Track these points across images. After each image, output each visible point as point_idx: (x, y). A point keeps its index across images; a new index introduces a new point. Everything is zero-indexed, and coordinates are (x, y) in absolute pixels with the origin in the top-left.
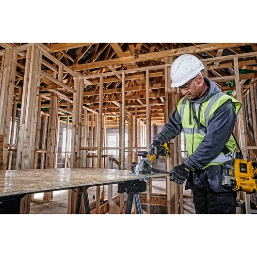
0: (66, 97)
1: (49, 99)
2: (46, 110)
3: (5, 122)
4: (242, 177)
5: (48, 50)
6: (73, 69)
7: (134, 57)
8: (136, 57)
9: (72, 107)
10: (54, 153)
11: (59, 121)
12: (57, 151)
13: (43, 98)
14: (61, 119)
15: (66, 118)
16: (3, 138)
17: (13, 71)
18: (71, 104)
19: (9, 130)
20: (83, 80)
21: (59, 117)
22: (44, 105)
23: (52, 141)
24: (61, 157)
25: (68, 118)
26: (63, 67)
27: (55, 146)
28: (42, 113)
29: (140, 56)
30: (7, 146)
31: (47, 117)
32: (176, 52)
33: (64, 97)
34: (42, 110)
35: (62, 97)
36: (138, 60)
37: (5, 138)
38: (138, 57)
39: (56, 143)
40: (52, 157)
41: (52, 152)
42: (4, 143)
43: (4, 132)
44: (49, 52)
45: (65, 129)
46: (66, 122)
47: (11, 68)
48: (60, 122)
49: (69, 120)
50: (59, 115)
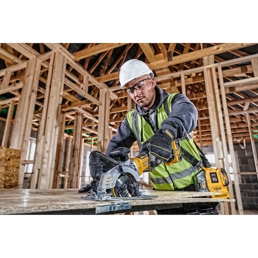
0: (90, 115)
1: (73, 118)
2: (70, 132)
3: (24, 136)
4: (215, 187)
5: (73, 57)
6: (98, 81)
7: (167, 60)
8: (170, 59)
9: (97, 127)
10: (77, 175)
11: (83, 144)
12: (81, 175)
13: (67, 118)
14: (85, 141)
15: (90, 141)
16: (20, 154)
17: (35, 80)
18: (96, 123)
19: (28, 145)
20: (109, 92)
21: (83, 140)
22: (68, 126)
23: (76, 162)
24: (84, 182)
25: (93, 140)
26: (88, 77)
27: (79, 168)
28: (66, 135)
29: (174, 58)
30: (24, 163)
31: (71, 140)
32: (218, 48)
33: (89, 116)
34: (66, 131)
35: (87, 115)
36: (171, 63)
37: (22, 154)
38: (172, 60)
39: (79, 164)
40: (75, 180)
41: (75, 174)
42: (22, 159)
43: (22, 146)
44: (73, 60)
45: (89, 152)
46: (90, 145)
47: (34, 77)
48: (85, 146)
49: (93, 142)
50: (84, 137)
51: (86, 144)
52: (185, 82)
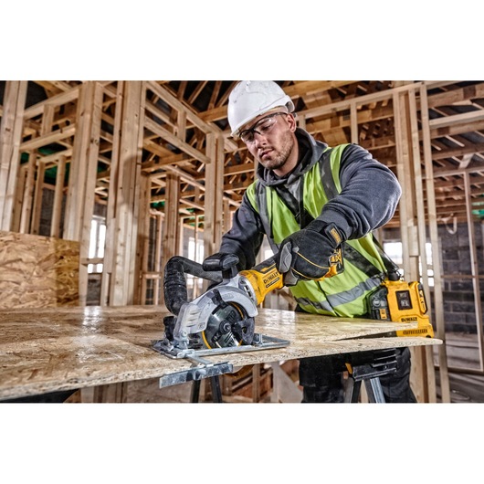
0: (192, 179)
1: (163, 184)
2: (160, 207)
3: (82, 218)
4: (404, 318)
6: (204, 119)
9: (203, 199)
11: (182, 226)
13: (154, 184)
14: (185, 221)
15: (194, 221)
16: (79, 247)
17: (94, 121)
18: (202, 192)
20: (223, 139)
21: (182, 219)
22: (156, 197)
25: (197, 220)
26: (185, 113)
30: (86, 262)
31: (162, 219)
34: (152, 206)
35: (186, 178)
36: (333, 84)
37: (82, 248)
42: (82, 256)
43: (81, 235)
45: (192, 239)
46: (193, 228)
47: (92, 116)
48: (184, 228)
49: (198, 223)
50: (182, 214)
51: (186, 225)
52: (358, 119)
